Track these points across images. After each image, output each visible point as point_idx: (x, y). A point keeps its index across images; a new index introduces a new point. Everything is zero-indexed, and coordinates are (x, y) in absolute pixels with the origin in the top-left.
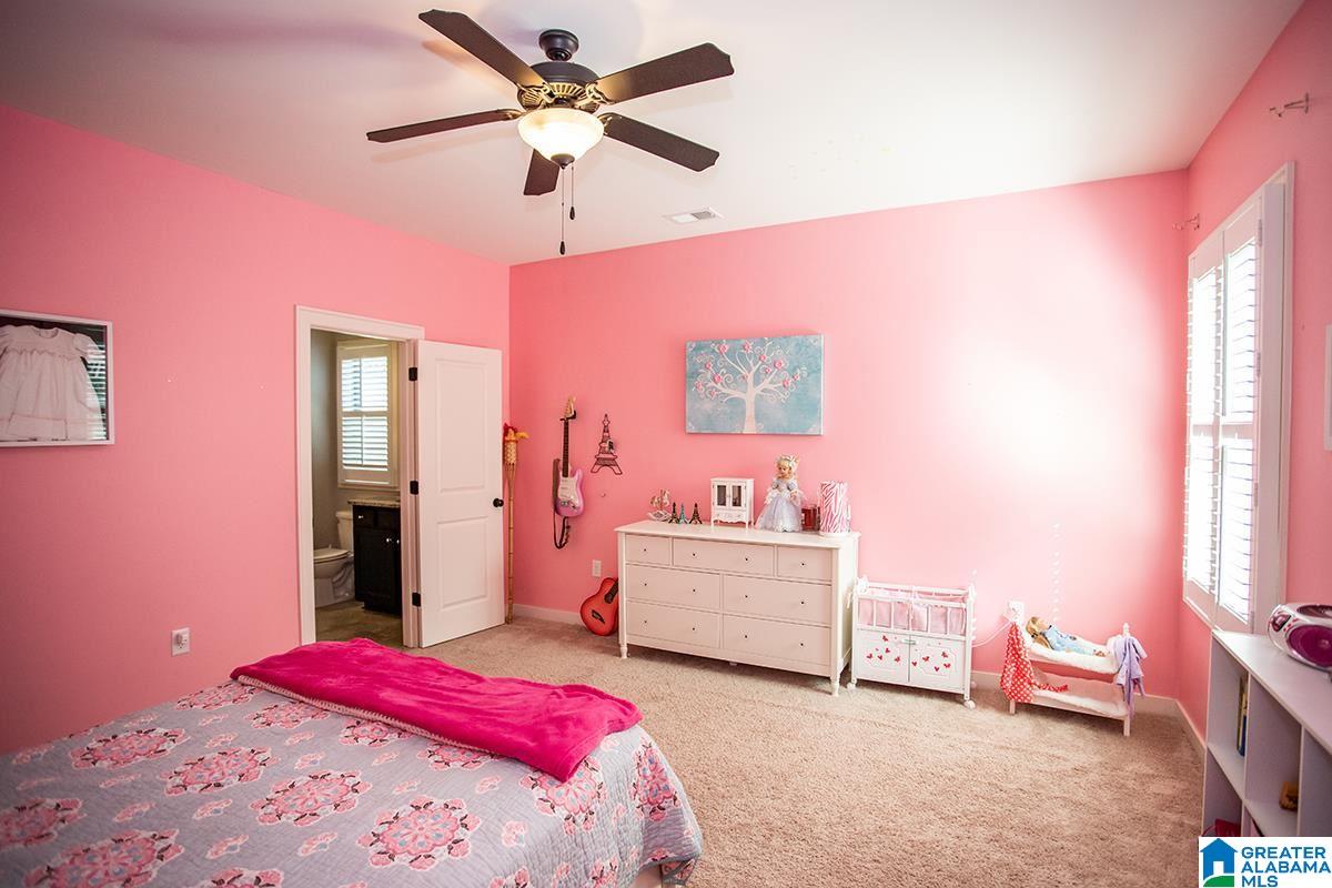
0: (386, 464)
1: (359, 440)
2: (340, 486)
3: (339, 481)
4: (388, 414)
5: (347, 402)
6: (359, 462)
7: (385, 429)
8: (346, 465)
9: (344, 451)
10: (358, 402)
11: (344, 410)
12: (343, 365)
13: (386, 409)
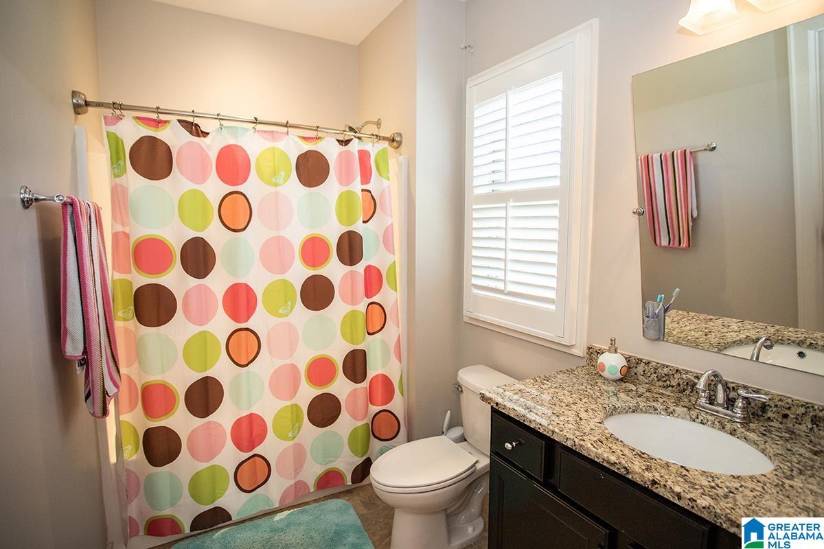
0: (552, 295)
1: (501, 245)
2: (465, 319)
3: (465, 313)
4: (562, 194)
5: (480, 180)
6: (500, 286)
7: (555, 224)
8: (476, 287)
9: (474, 262)
10: (499, 177)
11: (477, 191)
12: (476, 114)
13: (556, 183)
